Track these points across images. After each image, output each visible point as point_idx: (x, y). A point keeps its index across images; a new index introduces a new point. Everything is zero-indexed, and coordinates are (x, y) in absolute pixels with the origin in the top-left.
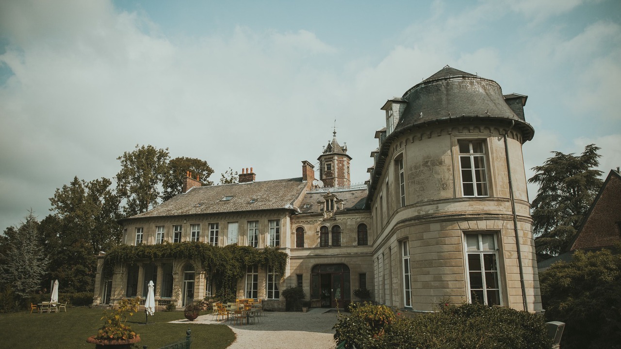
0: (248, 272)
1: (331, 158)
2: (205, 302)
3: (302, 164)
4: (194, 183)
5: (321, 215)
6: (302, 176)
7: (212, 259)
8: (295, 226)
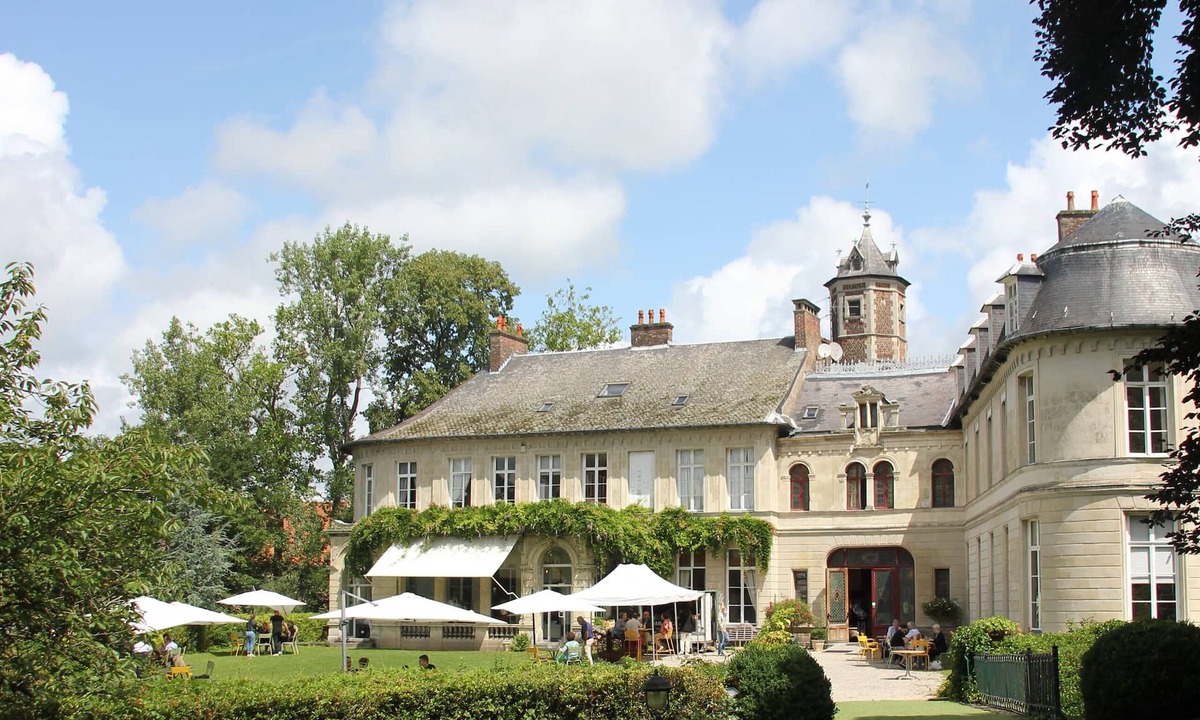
0: (681, 566)
1: (859, 285)
3: (794, 307)
4: (514, 345)
5: (851, 438)
6: (794, 334)
8: (787, 462)
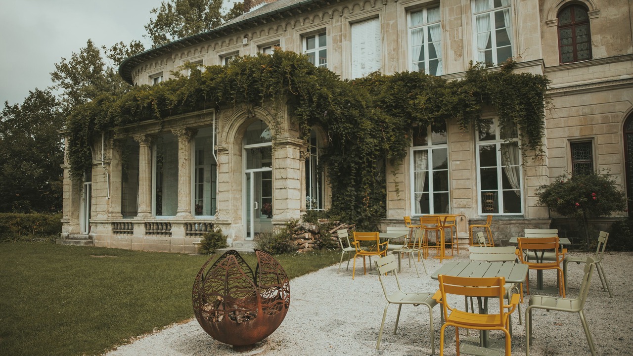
0: (415, 145)
2: (307, 226)
7: (321, 96)
8: (555, 3)
